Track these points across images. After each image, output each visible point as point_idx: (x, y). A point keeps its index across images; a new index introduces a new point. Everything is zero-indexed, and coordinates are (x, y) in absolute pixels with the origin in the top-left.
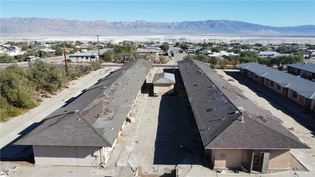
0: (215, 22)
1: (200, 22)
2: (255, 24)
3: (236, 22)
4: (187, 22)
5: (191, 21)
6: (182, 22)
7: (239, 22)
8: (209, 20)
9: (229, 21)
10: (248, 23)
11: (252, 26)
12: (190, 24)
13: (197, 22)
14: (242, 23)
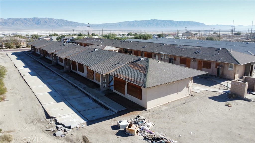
0: (40, 19)
1: (26, 19)
2: (73, 22)
3: (58, 20)
4: (13, 19)
5: (17, 18)
6: (7, 19)
7: (61, 20)
8: (35, 18)
9: (52, 19)
10: (68, 21)
11: (71, 23)
12: (16, 21)
13: (23, 19)
14: (63, 20)
